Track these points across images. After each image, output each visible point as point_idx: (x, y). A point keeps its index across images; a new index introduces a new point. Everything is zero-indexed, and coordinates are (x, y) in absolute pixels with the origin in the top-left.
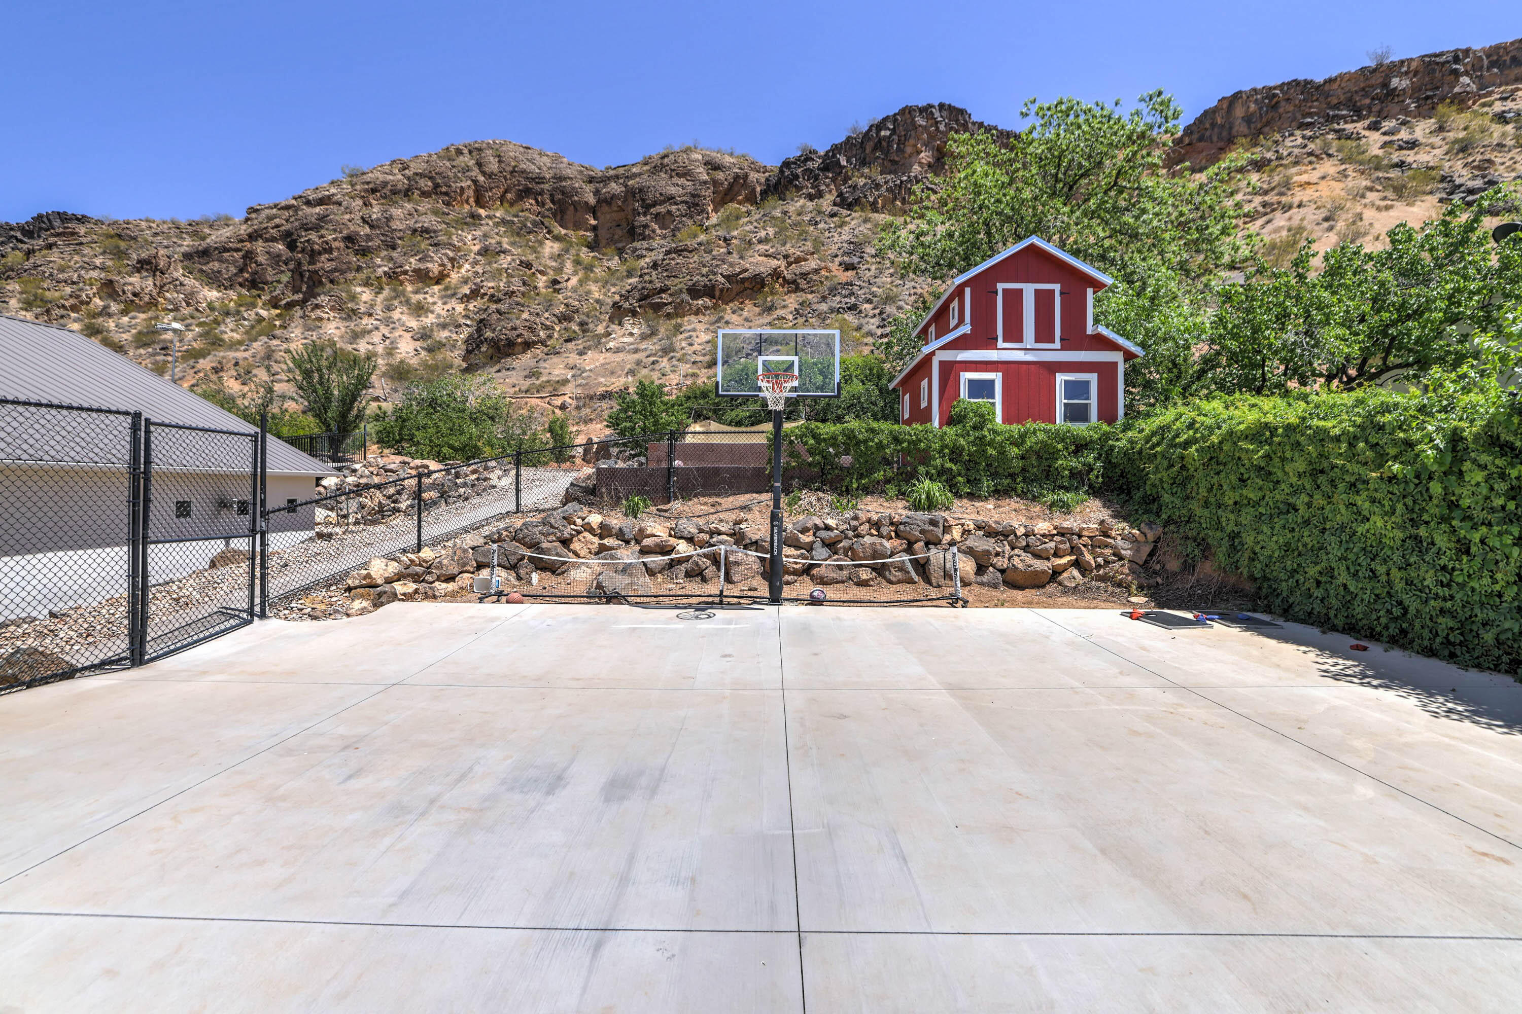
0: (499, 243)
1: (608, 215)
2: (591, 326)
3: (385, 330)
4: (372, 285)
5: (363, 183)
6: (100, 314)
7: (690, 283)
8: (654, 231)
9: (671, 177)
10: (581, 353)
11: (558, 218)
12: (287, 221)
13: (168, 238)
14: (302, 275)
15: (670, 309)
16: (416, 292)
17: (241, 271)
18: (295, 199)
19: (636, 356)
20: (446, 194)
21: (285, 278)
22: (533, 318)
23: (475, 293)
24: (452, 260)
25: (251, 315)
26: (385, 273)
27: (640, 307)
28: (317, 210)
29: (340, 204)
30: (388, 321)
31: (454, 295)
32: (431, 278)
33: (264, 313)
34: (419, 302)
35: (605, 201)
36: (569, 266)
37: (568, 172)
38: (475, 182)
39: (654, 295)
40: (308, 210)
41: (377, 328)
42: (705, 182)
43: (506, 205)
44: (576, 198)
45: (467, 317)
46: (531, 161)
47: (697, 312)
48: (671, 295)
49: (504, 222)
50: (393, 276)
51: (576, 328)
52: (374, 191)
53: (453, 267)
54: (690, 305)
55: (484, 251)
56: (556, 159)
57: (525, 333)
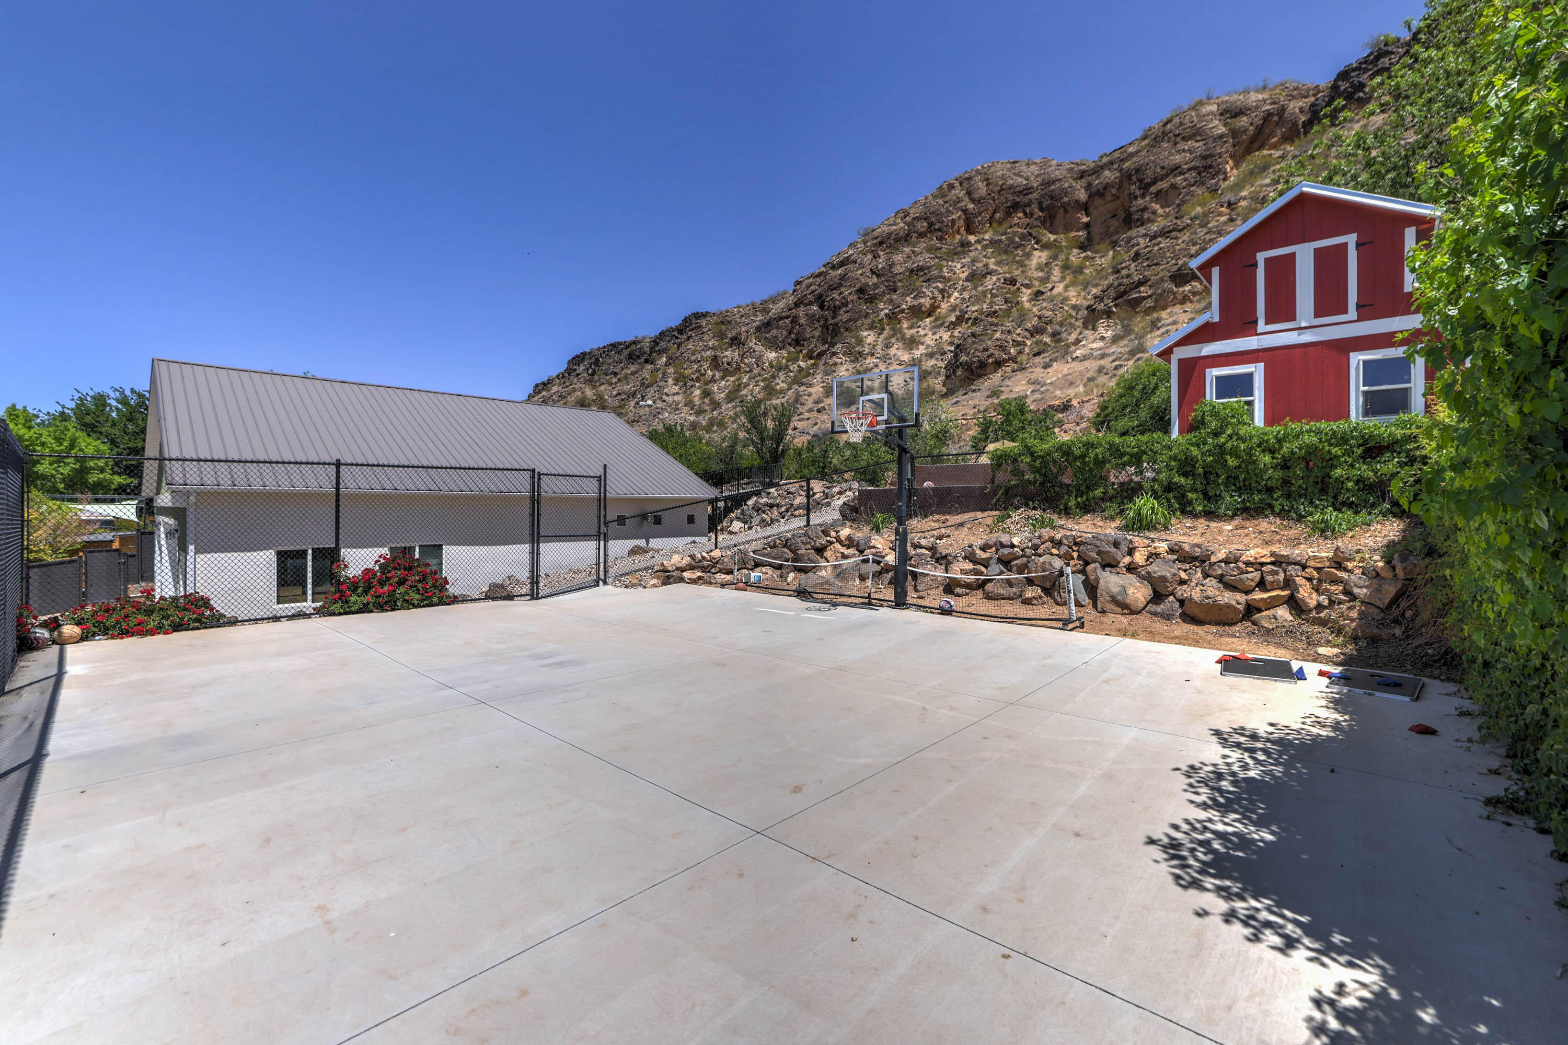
0: (986, 265)
1: (1101, 208)
2: (1064, 335)
3: (882, 367)
4: (876, 327)
5: (873, 239)
6: (710, 382)
7: (1175, 268)
8: (1154, 213)
9: (1176, 144)
10: (1046, 366)
11: (1048, 224)
12: (819, 286)
13: (748, 317)
14: (828, 329)
15: (1150, 303)
16: (910, 328)
17: (790, 333)
18: (824, 266)
19: (1102, 362)
20: (939, 230)
21: (817, 333)
22: (1004, 337)
23: (960, 320)
24: (942, 291)
25: (794, 367)
26: (886, 315)
27: (1116, 306)
28: (839, 271)
29: (855, 262)
30: (885, 358)
31: (942, 324)
32: (923, 312)
33: (802, 364)
34: (912, 337)
35: (1096, 194)
36: (1056, 273)
37: (1058, 174)
38: (965, 211)
39: (1131, 290)
40: (833, 273)
41: (876, 366)
42: (1221, 137)
43: (995, 225)
44: (1066, 199)
45: (951, 343)
46: (1018, 175)
47: (1184, 300)
48: (1151, 286)
49: (992, 243)
50: (893, 317)
51: (1047, 340)
52: (881, 243)
53: (943, 297)
54: (1174, 293)
55: (972, 277)
56: (1045, 163)
57: (996, 353)
